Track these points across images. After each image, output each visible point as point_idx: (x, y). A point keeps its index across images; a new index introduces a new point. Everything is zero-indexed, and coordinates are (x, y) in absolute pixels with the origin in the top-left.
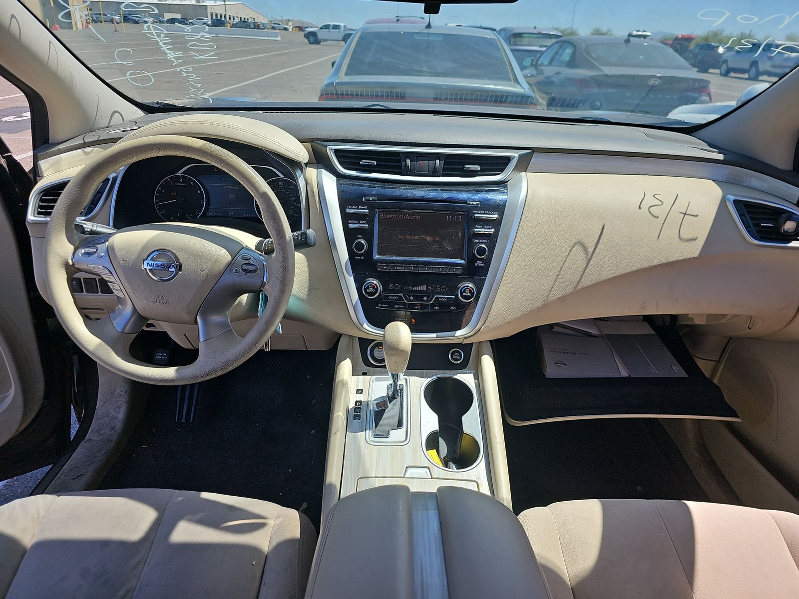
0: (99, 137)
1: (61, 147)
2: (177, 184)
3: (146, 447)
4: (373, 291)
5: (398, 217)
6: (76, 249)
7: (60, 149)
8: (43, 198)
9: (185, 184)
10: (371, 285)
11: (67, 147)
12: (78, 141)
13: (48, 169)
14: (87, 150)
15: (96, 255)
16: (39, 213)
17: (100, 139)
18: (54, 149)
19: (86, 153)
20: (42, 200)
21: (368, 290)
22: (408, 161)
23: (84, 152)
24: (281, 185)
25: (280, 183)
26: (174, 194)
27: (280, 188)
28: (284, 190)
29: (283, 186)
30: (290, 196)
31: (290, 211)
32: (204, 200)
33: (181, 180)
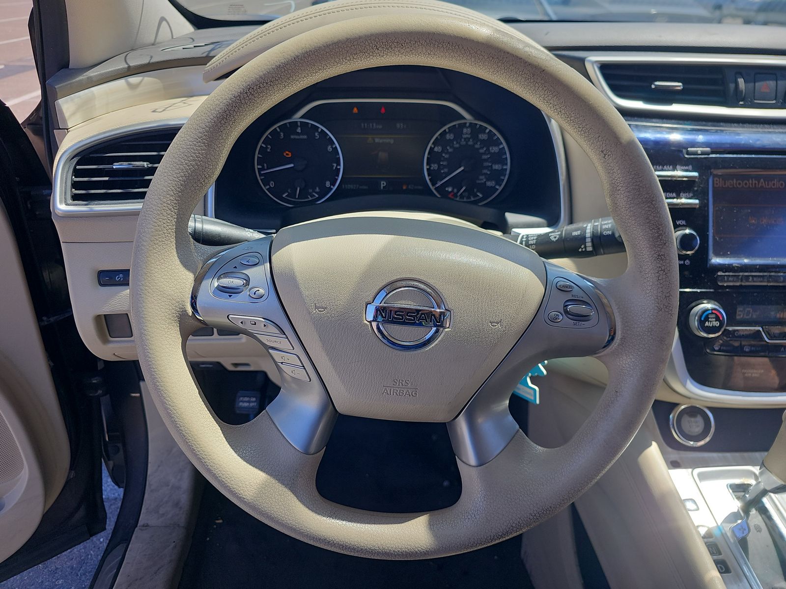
0: (151, 57)
1: (93, 73)
2: (292, 137)
3: (221, 521)
4: (717, 324)
5: (746, 184)
6: (198, 281)
7: (91, 77)
8: (78, 167)
9: (305, 137)
10: (712, 313)
11: (102, 74)
12: (118, 65)
13: (74, 114)
14: (134, 80)
15: (246, 292)
16: (75, 197)
17: (153, 60)
18: (81, 78)
19: (132, 87)
20: (76, 173)
21: (707, 324)
22: (741, 81)
23: (129, 84)
24: (467, 134)
25: (465, 130)
26: (287, 154)
27: (465, 139)
28: (471, 143)
29: (469, 136)
30: (482, 151)
31: (481, 177)
32: (339, 164)
33: (299, 130)
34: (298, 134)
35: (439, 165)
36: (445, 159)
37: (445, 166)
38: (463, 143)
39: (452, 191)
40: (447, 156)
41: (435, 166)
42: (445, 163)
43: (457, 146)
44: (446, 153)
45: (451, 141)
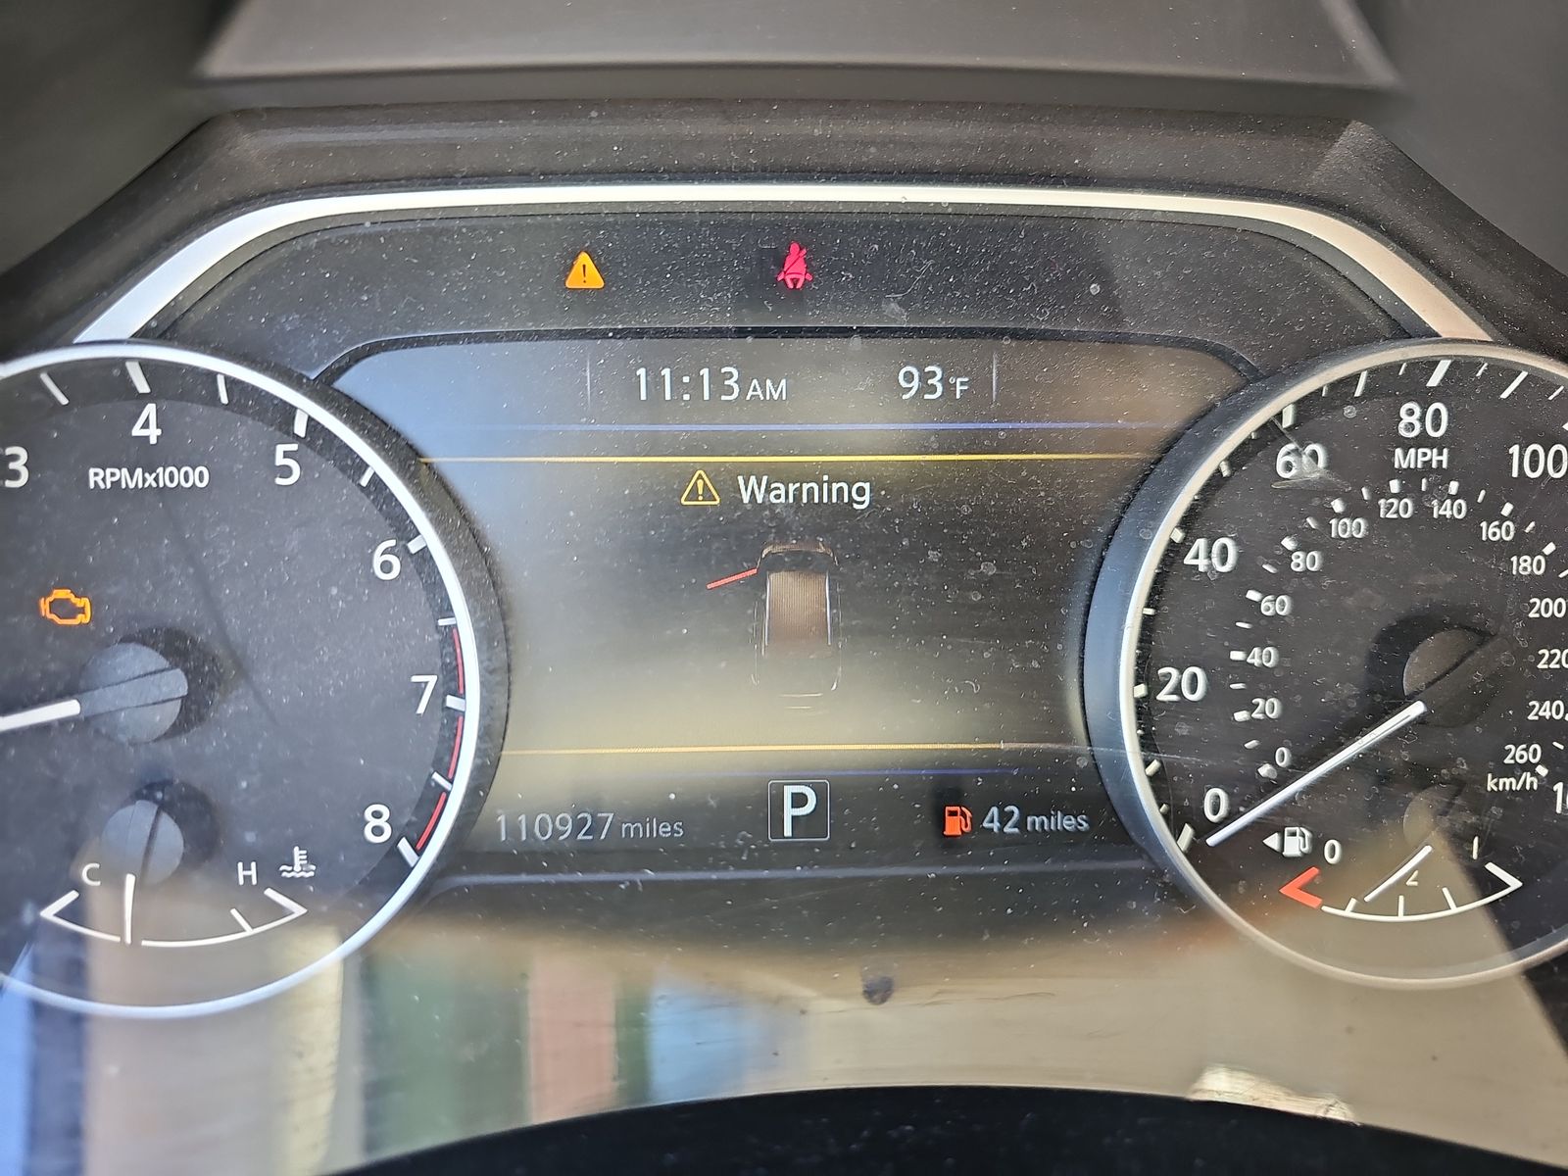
2: (96, 477)
24: (1423, 441)
25: (1409, 417)
26: (57, 606)
27: (1410, 477)
28: (1450, 509)
29: (1440, 458)
30: (1526, 565)
31: (1517, 754)
32: (453, 682)
33: (147, 426)
34: (147, 457)
35: (1220, 671)
36: (1267, 631)
37: (1260, 681)
38: (1398, 508)
39: (1314, 856)
40: (1273, 606)
41: (1187, 683)
42: (1263, 657)
43: (1352, 528)
44: (1271, 588)
45: (1309, 497)
